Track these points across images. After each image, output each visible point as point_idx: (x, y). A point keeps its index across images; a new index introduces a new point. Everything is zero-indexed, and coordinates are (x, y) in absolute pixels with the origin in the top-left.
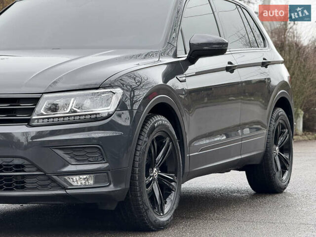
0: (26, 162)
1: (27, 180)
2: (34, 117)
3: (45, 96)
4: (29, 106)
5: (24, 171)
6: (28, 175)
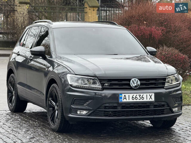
0: (166, 103)
1: (165, 110)
2: (165, 86)
5: (164, 107)
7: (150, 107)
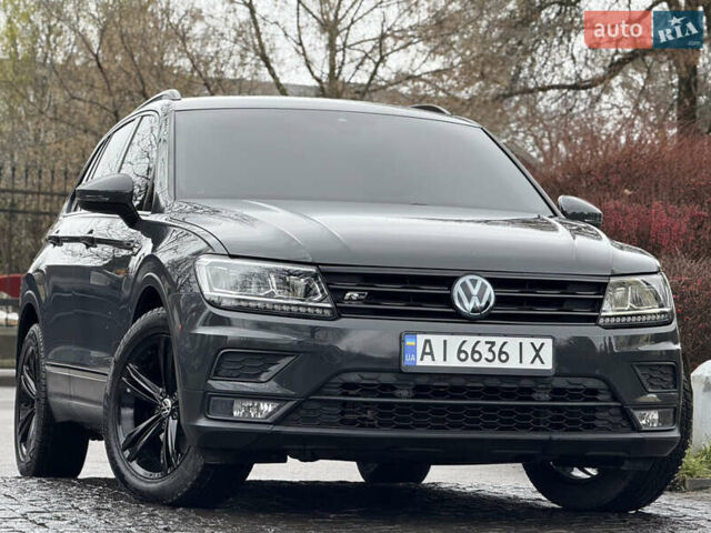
0: (603, 385)
1: (598, 415)
2: (603, 314)
3: (613, 280)
4: (590, 295)
5: (598, 401)
6: (600, 406)
7: (535, 396)
